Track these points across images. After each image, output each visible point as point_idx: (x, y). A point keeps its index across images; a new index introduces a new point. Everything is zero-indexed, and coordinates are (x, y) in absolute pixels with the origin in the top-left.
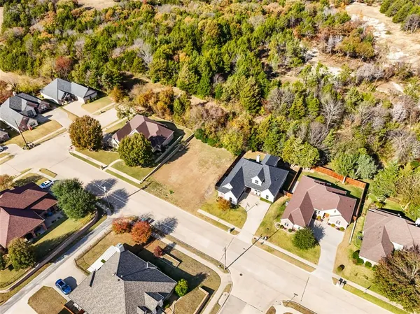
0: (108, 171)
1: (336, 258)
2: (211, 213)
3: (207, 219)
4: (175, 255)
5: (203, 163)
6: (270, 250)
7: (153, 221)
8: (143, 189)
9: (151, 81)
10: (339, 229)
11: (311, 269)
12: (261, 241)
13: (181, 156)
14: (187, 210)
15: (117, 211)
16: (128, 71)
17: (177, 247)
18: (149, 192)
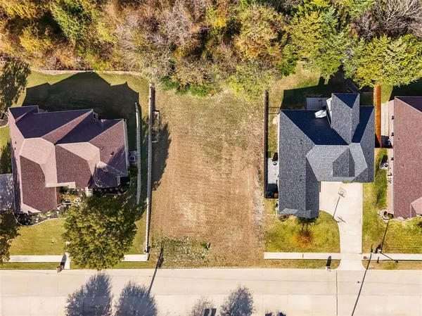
5: (214, 152)
6: (393, 265)
7: (214, 310)
12: (375, 257)
14: (250, 266)
18: (172, 265)
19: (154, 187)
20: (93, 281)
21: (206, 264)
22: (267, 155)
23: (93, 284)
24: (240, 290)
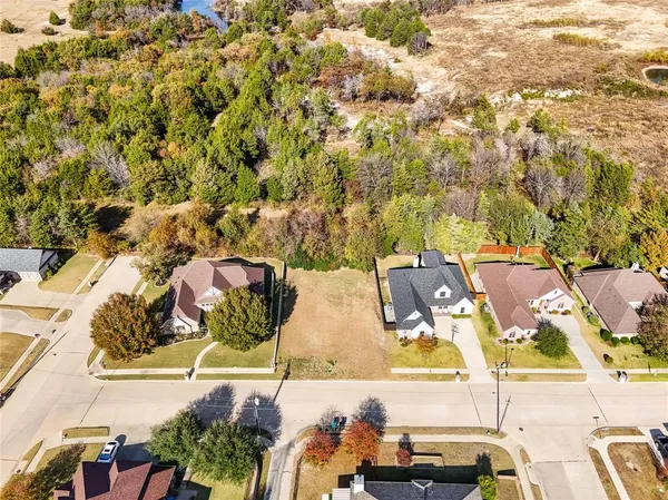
0: (200, 377)
1: (593, 350)
2: (412, 367)
3: (415, 377)
4: (422, 451)
5: (336, 300)
6: (523, 378)
7: (344, 419)
8: (286, 377)
9: (137, 205)
10: (564, 314)
11: (582, 377)
12: (502, 372)
13: (294, 303)
14: (378, 378)
15: (277, 435)
16: (79, 198)
17: (414, 438)
18: (299, 377)
19: (282, 323)
20: (217, 391)
21: (334, 376)
22: (382, 304)
23: (216, 392)
24: (370, 400)
